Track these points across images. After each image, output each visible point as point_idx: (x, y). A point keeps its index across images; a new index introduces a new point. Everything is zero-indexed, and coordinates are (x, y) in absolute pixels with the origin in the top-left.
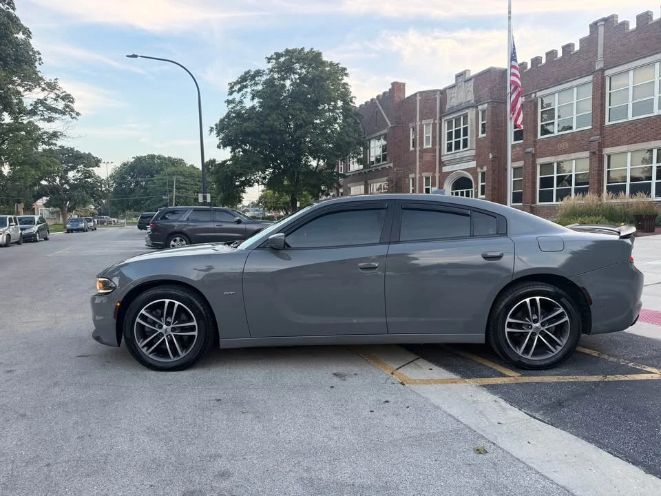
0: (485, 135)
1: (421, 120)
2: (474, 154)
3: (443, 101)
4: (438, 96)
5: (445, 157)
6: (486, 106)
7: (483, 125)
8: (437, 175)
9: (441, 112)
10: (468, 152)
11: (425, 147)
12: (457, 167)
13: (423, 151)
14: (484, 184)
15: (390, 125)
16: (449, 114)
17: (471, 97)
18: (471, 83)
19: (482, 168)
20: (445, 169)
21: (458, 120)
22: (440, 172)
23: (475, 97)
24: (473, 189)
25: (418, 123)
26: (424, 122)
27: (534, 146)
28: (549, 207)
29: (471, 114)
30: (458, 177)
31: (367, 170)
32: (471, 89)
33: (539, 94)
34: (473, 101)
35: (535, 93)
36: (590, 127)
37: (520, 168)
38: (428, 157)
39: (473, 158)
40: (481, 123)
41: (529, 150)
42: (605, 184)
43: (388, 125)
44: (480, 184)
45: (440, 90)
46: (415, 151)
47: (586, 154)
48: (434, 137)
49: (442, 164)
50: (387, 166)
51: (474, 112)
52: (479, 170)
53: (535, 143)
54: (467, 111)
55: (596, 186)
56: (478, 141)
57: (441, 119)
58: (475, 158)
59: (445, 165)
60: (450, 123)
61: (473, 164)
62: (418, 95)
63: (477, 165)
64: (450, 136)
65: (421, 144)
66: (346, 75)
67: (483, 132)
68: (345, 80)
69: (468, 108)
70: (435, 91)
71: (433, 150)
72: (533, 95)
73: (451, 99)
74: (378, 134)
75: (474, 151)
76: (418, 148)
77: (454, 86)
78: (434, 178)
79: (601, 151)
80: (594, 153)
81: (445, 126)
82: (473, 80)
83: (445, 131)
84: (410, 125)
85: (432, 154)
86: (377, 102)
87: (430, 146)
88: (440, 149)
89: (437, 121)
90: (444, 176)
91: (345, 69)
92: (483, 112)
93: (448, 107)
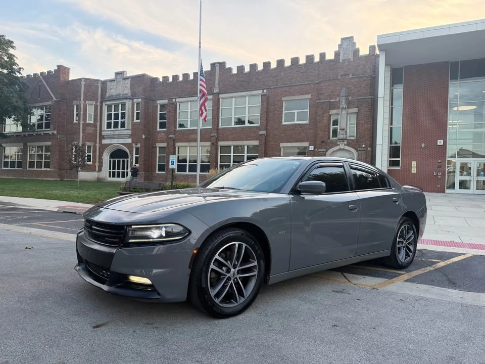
0: (139, 121)
1: (85, 100)
2: (130, 133)
3: (104, 90)
4: (100, 85)
5: (105, 132)
6: (140, 100)
7: (138, 114)
8: (98, 145)
9: (102, 98)
10: (126, 131)
11: (88, 122)
12: (114, 141)
13: (86, 125)
14: (138, 156)
15: (54, 99)
16: (109, 101)
17: (128, 91)
18: (128, 81)
19: (136, 144)
20: (105, 142)
21: (116, 106)
22: (99, 143)
23: (131, 92)
24: (129, 159)
25: (82, 102)
26: (87, 102)
27: (174, 134)
28: (184, 176)
29: (128, 104)
30: (116, 148)
31: (27, 134)
32: (128, 85)
33: (178, 100)
34: (130, 95)
35: (176, 98)
36: (211, 127)
37: (164, 148)
38: (90, 130)
39: (129, 136)
40: (136, 112)
41: (171, 136)
42: (219, 164)
43: (53, 99)
44: (135, 156)
45: (101, 81)
46: (79, 124)
47: (209, 144)
48: (96, 116)
49: (102, 137)
50: (50, 133)
51: (131, 102)
52: (134, 145)
53: (175, 132)
54: (125, 101)
55: (214, 164)
56: (133, 124)
57: (101, 103)
58: (131, 136)
59: (104, 139)
60: (109, 107)
61: (129, 141)
62: (83, 80)
63: (133, 142)
64: (109, 117)
65: (85, 119)
66: (13, 47)
67: (138, 118)
68: (11, 51)
69: (126, 98)
70: (97, 81)
71: (94, 125)
72: (174, 100)
73: (111, 89)
74: (41, 104)
75: (130, 131)
76: (82, 122)
77: (114, 81)
78: (95, 147)
79: (217, 143)
80: (213, 144)
81: (105, 108)
82: (130, 80)
83: (105, 113)
84: (75, 102)
85: (94, 129)
86: (41, 77)
87: (92, 122)
88: (101, 126)
89: (99, 104)
90: (103, 147)
91: (12, 42)
92: (138, 104)
93: (108, 95)
